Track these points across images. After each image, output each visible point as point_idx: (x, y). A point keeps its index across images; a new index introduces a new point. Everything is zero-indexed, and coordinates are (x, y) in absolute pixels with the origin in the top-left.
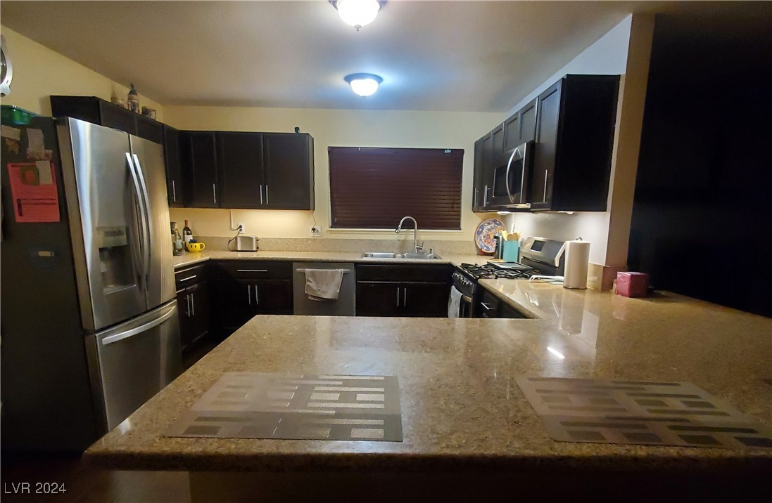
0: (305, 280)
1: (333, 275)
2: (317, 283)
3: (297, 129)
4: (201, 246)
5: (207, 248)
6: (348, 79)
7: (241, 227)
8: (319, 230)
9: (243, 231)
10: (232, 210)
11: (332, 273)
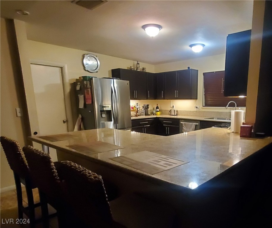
0: (182, 127)
1: (191, 125)
2: (186, 128)
3: (189, 68)
4: (160, 113)
5: (161, 114)
6: (191, 46)
7: (173, 106)
8: (199, 108)
9: (174, 108)
10: (171, 100)
11: (191, 124)
